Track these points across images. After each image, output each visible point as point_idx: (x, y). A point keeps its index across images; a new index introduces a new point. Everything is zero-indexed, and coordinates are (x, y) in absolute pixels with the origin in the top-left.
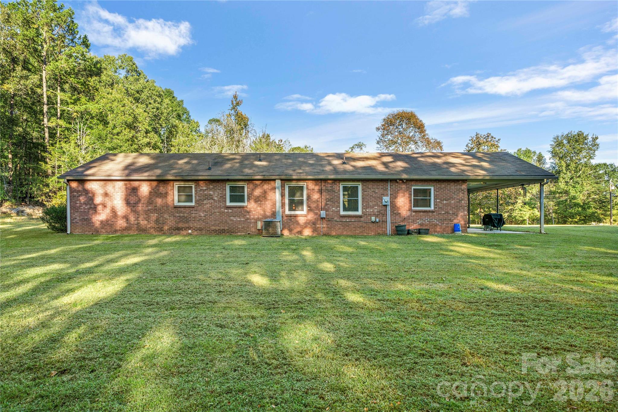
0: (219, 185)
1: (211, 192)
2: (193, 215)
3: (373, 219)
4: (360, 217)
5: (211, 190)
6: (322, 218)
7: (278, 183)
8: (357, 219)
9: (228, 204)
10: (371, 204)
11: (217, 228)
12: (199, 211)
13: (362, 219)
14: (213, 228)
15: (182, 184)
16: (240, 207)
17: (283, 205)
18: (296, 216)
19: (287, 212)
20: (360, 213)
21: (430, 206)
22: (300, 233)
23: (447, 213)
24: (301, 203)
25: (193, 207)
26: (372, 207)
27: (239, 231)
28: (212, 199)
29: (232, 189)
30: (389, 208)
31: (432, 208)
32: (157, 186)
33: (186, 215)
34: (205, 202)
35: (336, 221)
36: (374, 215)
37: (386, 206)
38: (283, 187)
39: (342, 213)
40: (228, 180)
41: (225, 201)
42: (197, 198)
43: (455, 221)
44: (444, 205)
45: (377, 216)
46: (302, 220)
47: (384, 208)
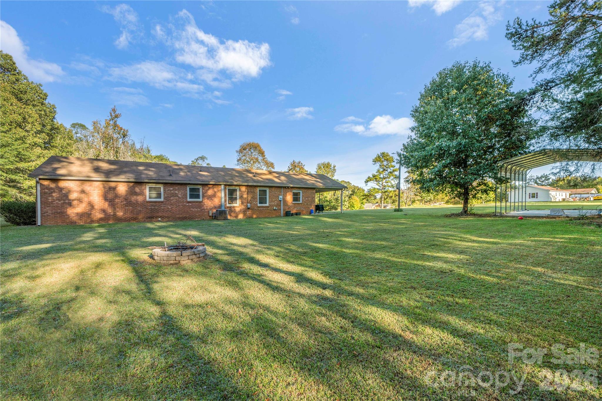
0: (183, 187)
1: (177, 192)
2: (163, 207)
3: (275, 208)
4: (268, 207)
5: (176, 190)
6: (249, 208)
7: (222, 187)
8: (266, 208)
9: (189, 200)
10: (273, 200)
11: (181, 216)
12: (167, 205)
13: (269, 208)
14: (178, 216)
15: (154, 185)
16: (197, 202)
17: (225, 201)
18: (234, 207)
19: (228, 205)
20: (267, 205)
21: (300, 201)
22: (236, 217)
23: (307, 204)
24: (236, 199)
25: (162, 202)
26: (274, 202)
27: (197, 218)
28: (177, 196)
29: (191, 190)
30: (282, 202)
31: (301, 202)
32: (133, 186)
33: (156, 208)
34: (172, 198)
35: (256, 210)
36: (275, 206)
37: (281, 201)
38: (225, 189)
39: (259, 205)
40: (189, 184)
41: (187, 198)
42: (166, 195)
43: (311, 208)
44: (306, 200)
45: (276, 206)
46: (238, 209)
47: (280, 202)
